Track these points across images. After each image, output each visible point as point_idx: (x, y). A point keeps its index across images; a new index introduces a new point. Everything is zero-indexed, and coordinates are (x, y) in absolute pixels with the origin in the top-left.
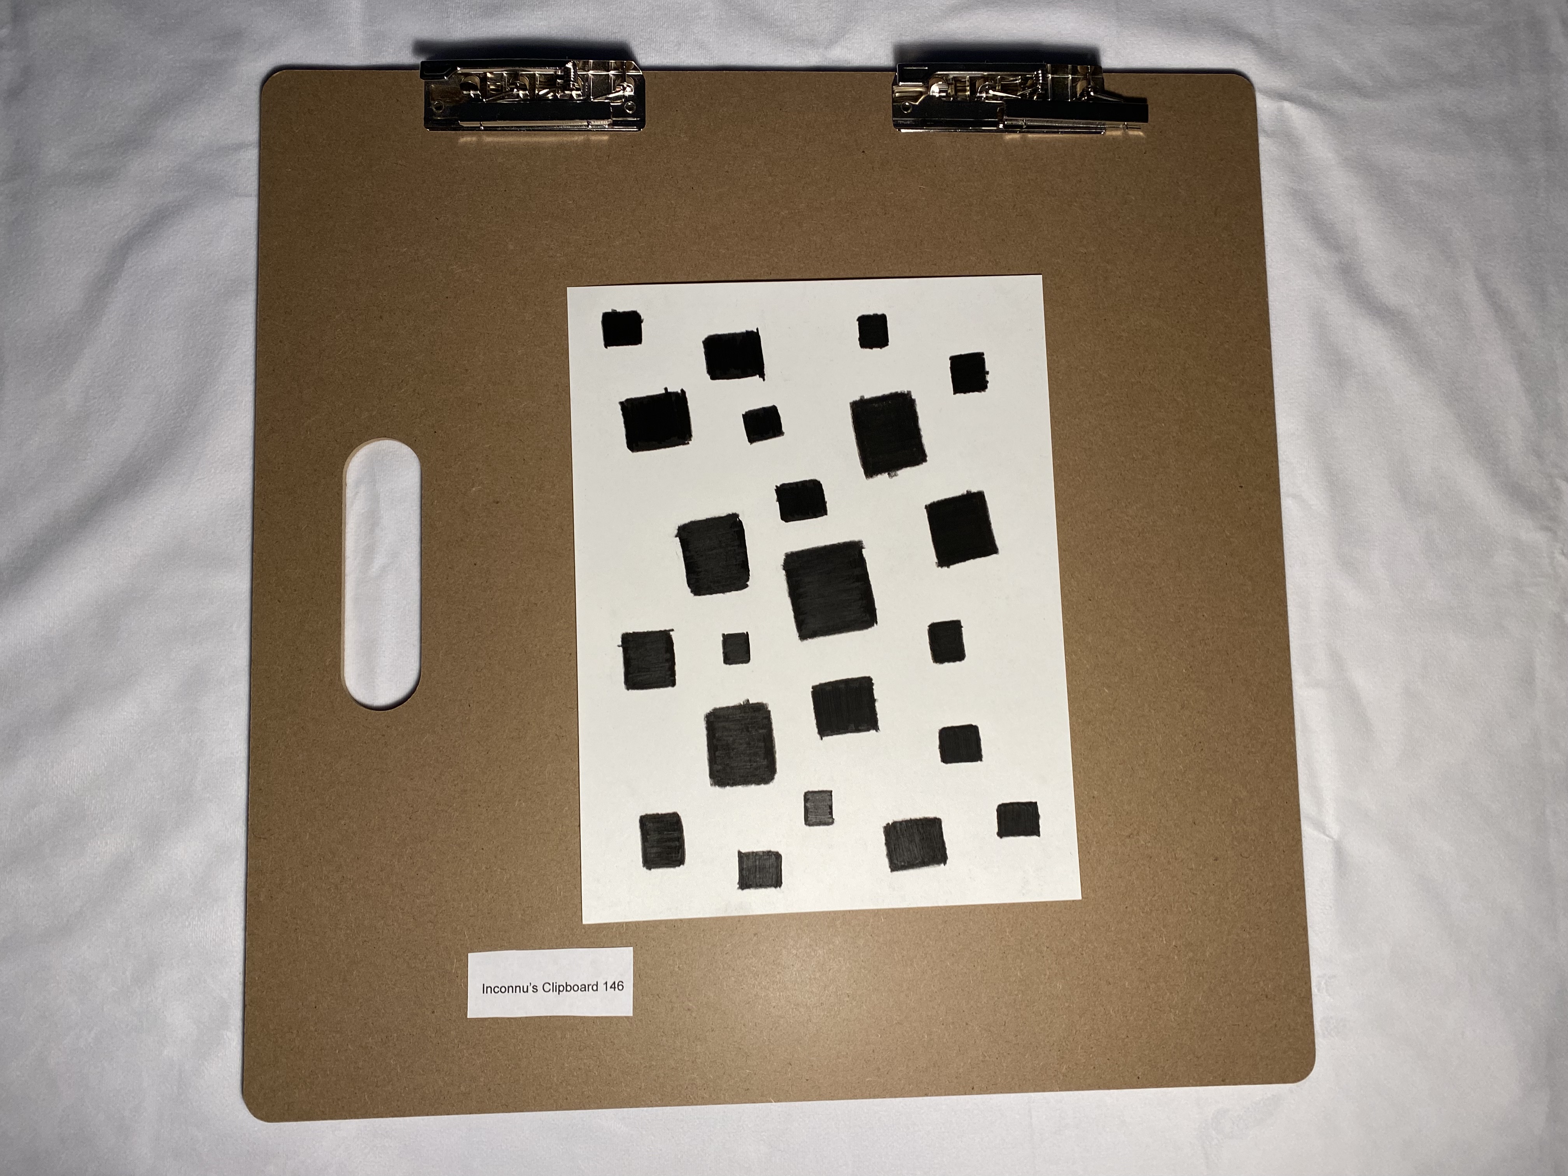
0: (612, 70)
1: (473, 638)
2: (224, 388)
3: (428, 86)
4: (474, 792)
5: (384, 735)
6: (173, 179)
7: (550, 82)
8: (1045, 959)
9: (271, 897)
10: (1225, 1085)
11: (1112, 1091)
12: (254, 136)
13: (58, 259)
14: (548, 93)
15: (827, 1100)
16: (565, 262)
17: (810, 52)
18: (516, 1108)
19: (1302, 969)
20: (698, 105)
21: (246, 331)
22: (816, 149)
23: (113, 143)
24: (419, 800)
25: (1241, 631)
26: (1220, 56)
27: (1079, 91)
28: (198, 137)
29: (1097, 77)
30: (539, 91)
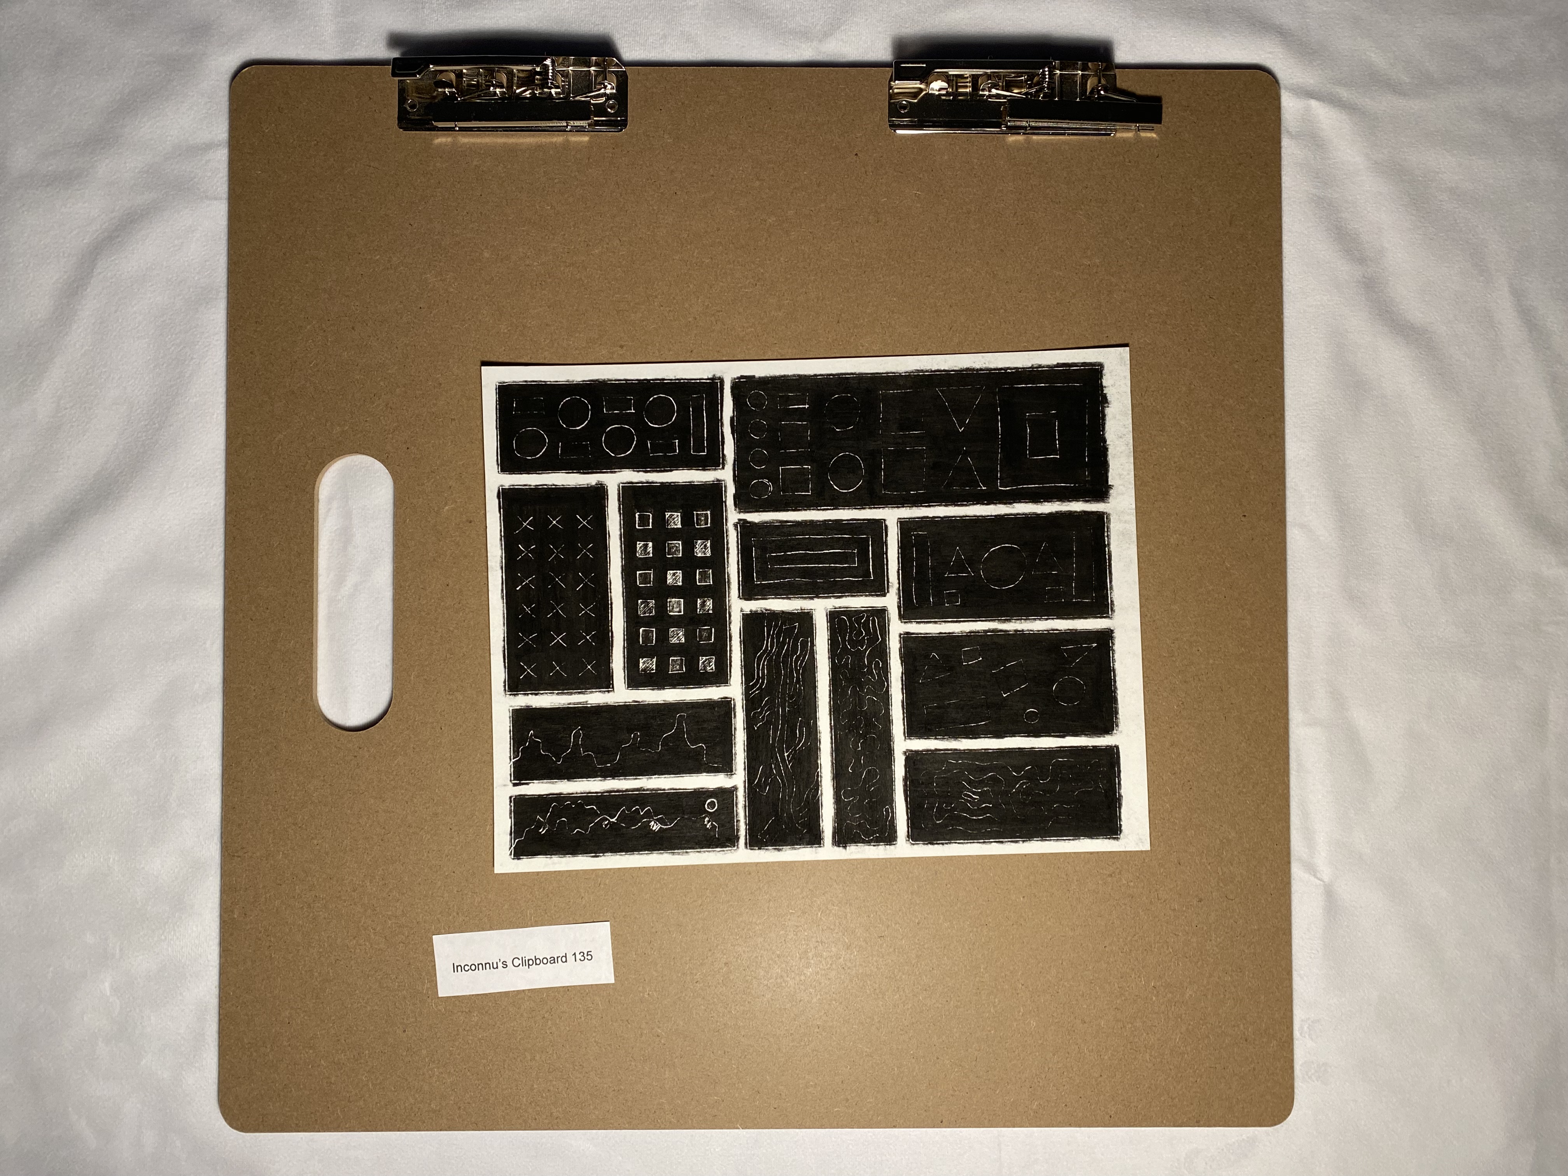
0: (593, 66)
1: (445, 660)
2: (194, 400)
3: (401, 84)
4: (446, 815)
6: (142, 180)
7: (528, 79)
8: (1019, 996)
9: (245, 914)
10: (1199, 1126)
11: (1083, 1129)
12: (224, 135)
13: (27, 264)
14: (525, 91)
15: (794, 1128)
17: (804, 46)
18: (485, 1127)
19: (1284, 1014)
20: (682, 103)
21: (217, 341)
22: (806, 152)
23: (80, 143)
24: (391, 822)
25: (1237, 667)
26: (1245, 49)
27: (1089, 90)
28: (167, 136)
29: (1108, 73)
30: (518, 88)
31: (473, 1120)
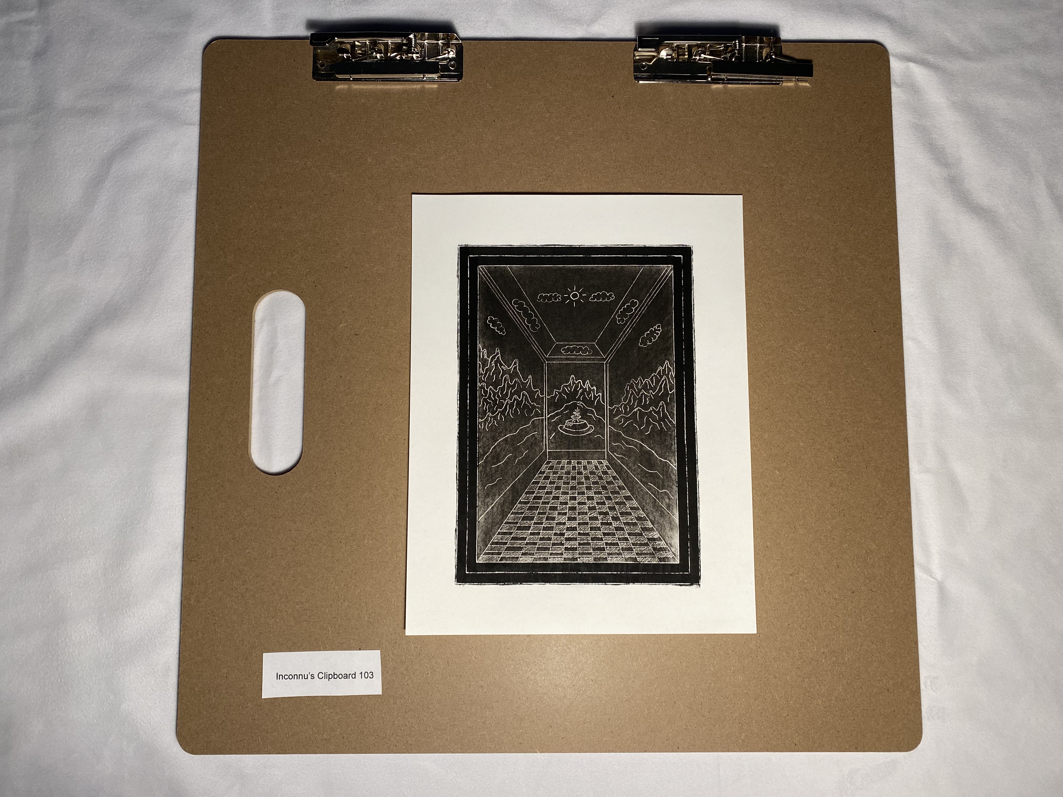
0: (440, 40)
1: (338, 427)
2: (174, 254)
3: (316, 51)
4: (338, 532)
5: (276, 492)
6: (143, 112)
7: (398, 48)
8: (731, 659)
9: (198, 601)
10: (857, 752)
11: (777, 753)
12: (198, 84)
13: (65, 166)
14: (396, 56)
15: (575, 752)
16: (406, 171)
17: (577, 28)
18: (361, 751)
19: (913, 671)
20: (499, 64)
21: (190, 216)
22: (580, 94)
23: (104, 88)
24: (300, 537)
25: (873, 432)
26: (865, 31)
27: (764, 55)
28: (161, 85)
29: (777, 45)
30: (391, 54)
31: (352, 746)
